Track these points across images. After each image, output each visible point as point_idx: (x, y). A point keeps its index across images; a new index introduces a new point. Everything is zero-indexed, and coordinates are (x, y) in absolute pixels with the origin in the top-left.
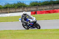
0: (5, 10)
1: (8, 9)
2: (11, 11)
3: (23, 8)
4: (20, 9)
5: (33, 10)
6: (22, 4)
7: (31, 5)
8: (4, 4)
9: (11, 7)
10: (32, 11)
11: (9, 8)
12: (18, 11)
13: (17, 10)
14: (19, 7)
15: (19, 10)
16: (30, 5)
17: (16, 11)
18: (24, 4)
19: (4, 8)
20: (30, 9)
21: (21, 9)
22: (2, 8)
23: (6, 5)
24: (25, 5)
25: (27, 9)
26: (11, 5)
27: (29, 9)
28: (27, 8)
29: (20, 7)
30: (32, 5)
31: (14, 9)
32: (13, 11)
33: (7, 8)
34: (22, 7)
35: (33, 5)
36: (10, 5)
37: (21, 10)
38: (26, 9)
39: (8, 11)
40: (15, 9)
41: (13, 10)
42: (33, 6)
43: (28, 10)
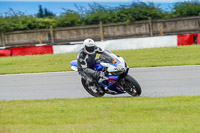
0: (91, 31)
1: (101, 25)
2: (111, 34)
3: (152, 23)
4: (139, 25)
5: (186, 28)
6: (147, 8)
7: (179, 14)
8: (88, 8)
9: (110, 21)
10: (180, 34)
11: (104, 23)
12: (133, 32)
13: (132, 30)
14: (137, 20)
15: (137, 31)
16: (175, 13)
17: (128, 33)
18: (153, 8)
19: (87, 22)
20: (173, 25)
21: (144, 26)
22: (80, 23)
23: (93, 13)
24: (158, 13)
25: (165, 26)
26: (111, 12)
27: (170, 27)
28: (164, 23)
29: (140, 19)
30: (181, 12)
31: (121, 28)
32: (118, 34)
33: (95, 21)
34: (147, 19)
35: (185, 12)
36: (106, 11)
37: (143, 29)
38: (160, 27)
39: (100, 33)
40: (125, 25)
41: (115, 29)
42: (185, 16)
43: (169, 29)
